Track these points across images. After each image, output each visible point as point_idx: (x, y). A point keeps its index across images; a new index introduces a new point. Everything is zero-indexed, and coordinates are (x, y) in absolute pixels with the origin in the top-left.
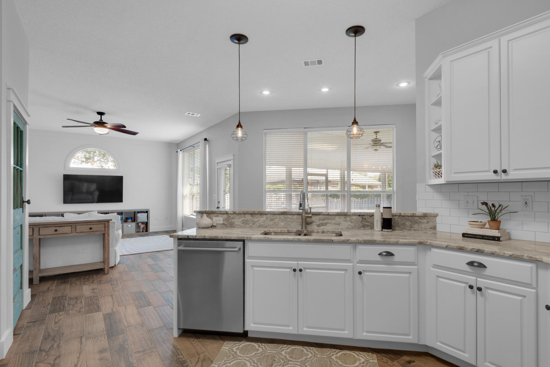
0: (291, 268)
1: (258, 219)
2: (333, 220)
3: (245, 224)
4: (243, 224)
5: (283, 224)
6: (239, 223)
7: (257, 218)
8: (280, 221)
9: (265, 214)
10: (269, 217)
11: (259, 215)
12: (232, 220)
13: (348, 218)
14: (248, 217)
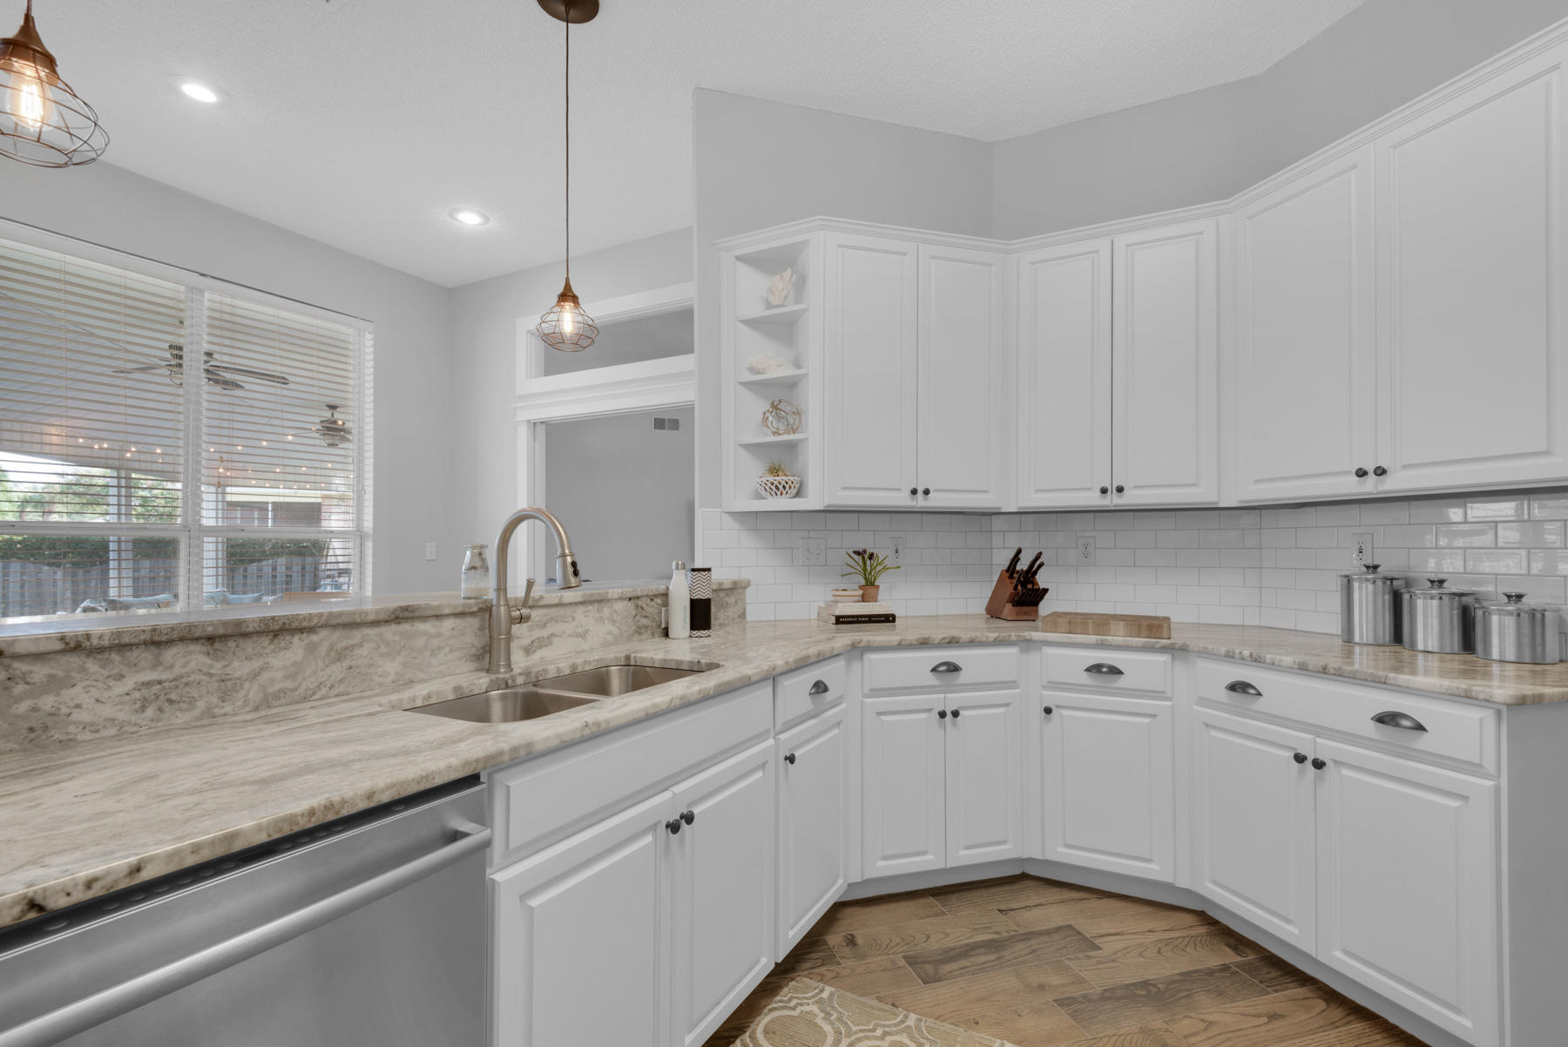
0: (653, 828)
1: (256, 664)
2: (568, 622)
3: (161, 710)
4: (143, 709)
5: (391, 667)
6: (107, 711)
7: (248, 659)
8: (382, 655)
9: (301, 630)
10: (323, 640)
11: (265, 641)
12: (47, 702)
13: (606, 611)
14: (194, 659)
